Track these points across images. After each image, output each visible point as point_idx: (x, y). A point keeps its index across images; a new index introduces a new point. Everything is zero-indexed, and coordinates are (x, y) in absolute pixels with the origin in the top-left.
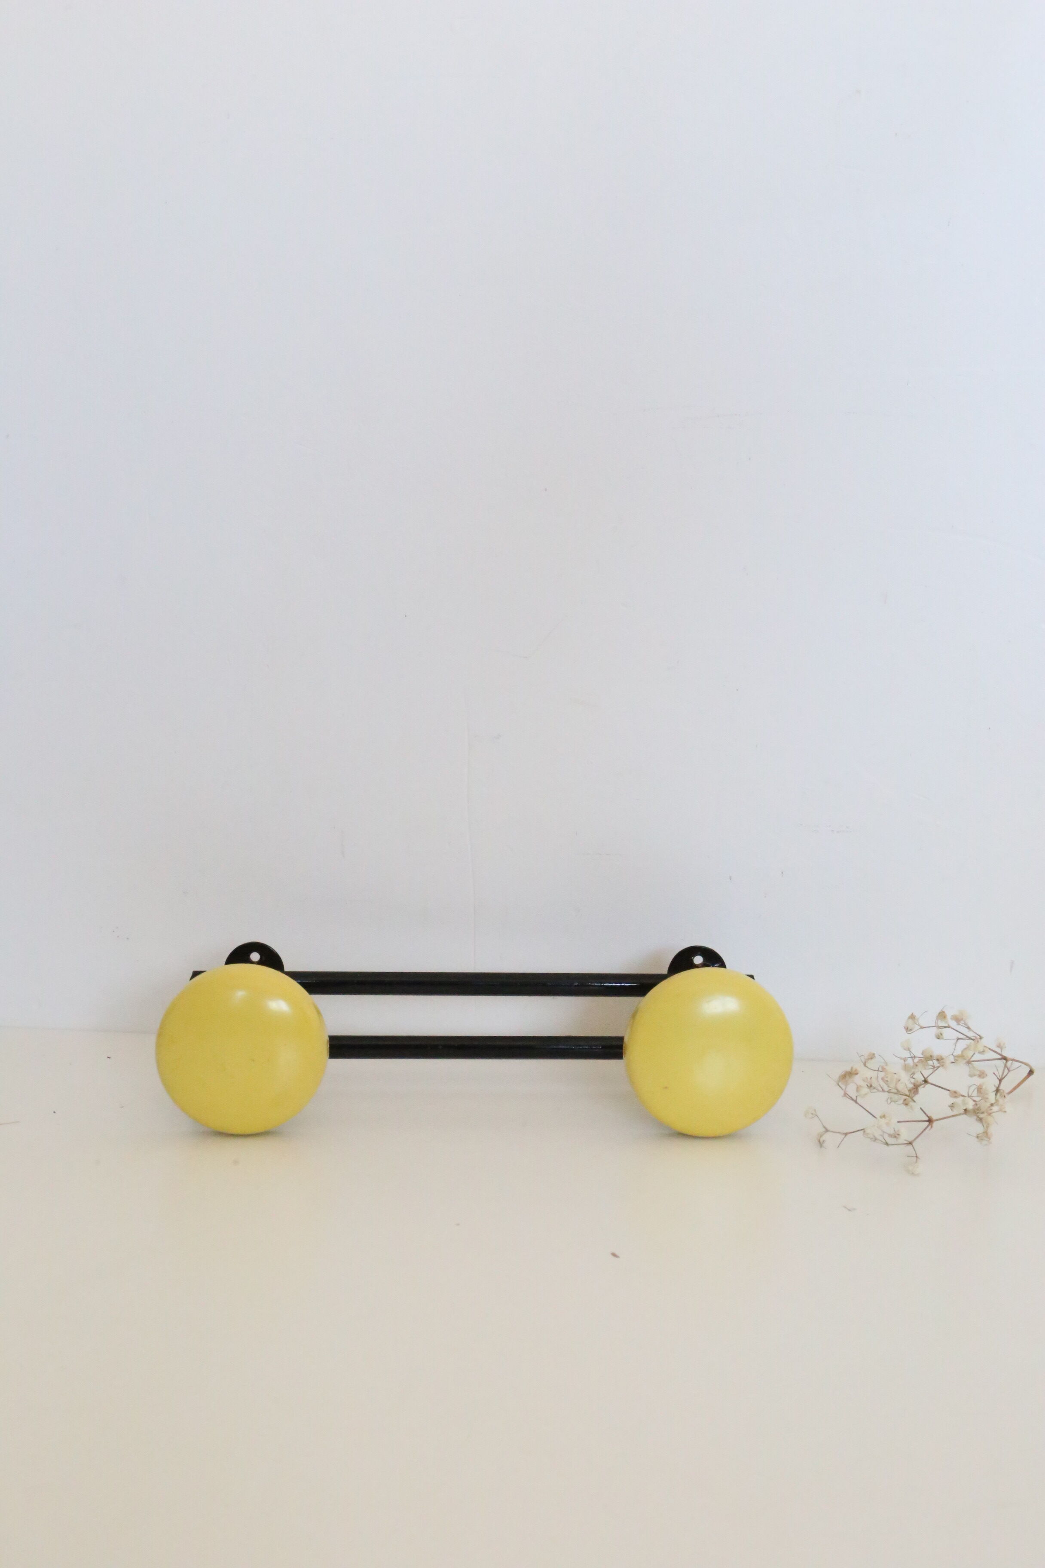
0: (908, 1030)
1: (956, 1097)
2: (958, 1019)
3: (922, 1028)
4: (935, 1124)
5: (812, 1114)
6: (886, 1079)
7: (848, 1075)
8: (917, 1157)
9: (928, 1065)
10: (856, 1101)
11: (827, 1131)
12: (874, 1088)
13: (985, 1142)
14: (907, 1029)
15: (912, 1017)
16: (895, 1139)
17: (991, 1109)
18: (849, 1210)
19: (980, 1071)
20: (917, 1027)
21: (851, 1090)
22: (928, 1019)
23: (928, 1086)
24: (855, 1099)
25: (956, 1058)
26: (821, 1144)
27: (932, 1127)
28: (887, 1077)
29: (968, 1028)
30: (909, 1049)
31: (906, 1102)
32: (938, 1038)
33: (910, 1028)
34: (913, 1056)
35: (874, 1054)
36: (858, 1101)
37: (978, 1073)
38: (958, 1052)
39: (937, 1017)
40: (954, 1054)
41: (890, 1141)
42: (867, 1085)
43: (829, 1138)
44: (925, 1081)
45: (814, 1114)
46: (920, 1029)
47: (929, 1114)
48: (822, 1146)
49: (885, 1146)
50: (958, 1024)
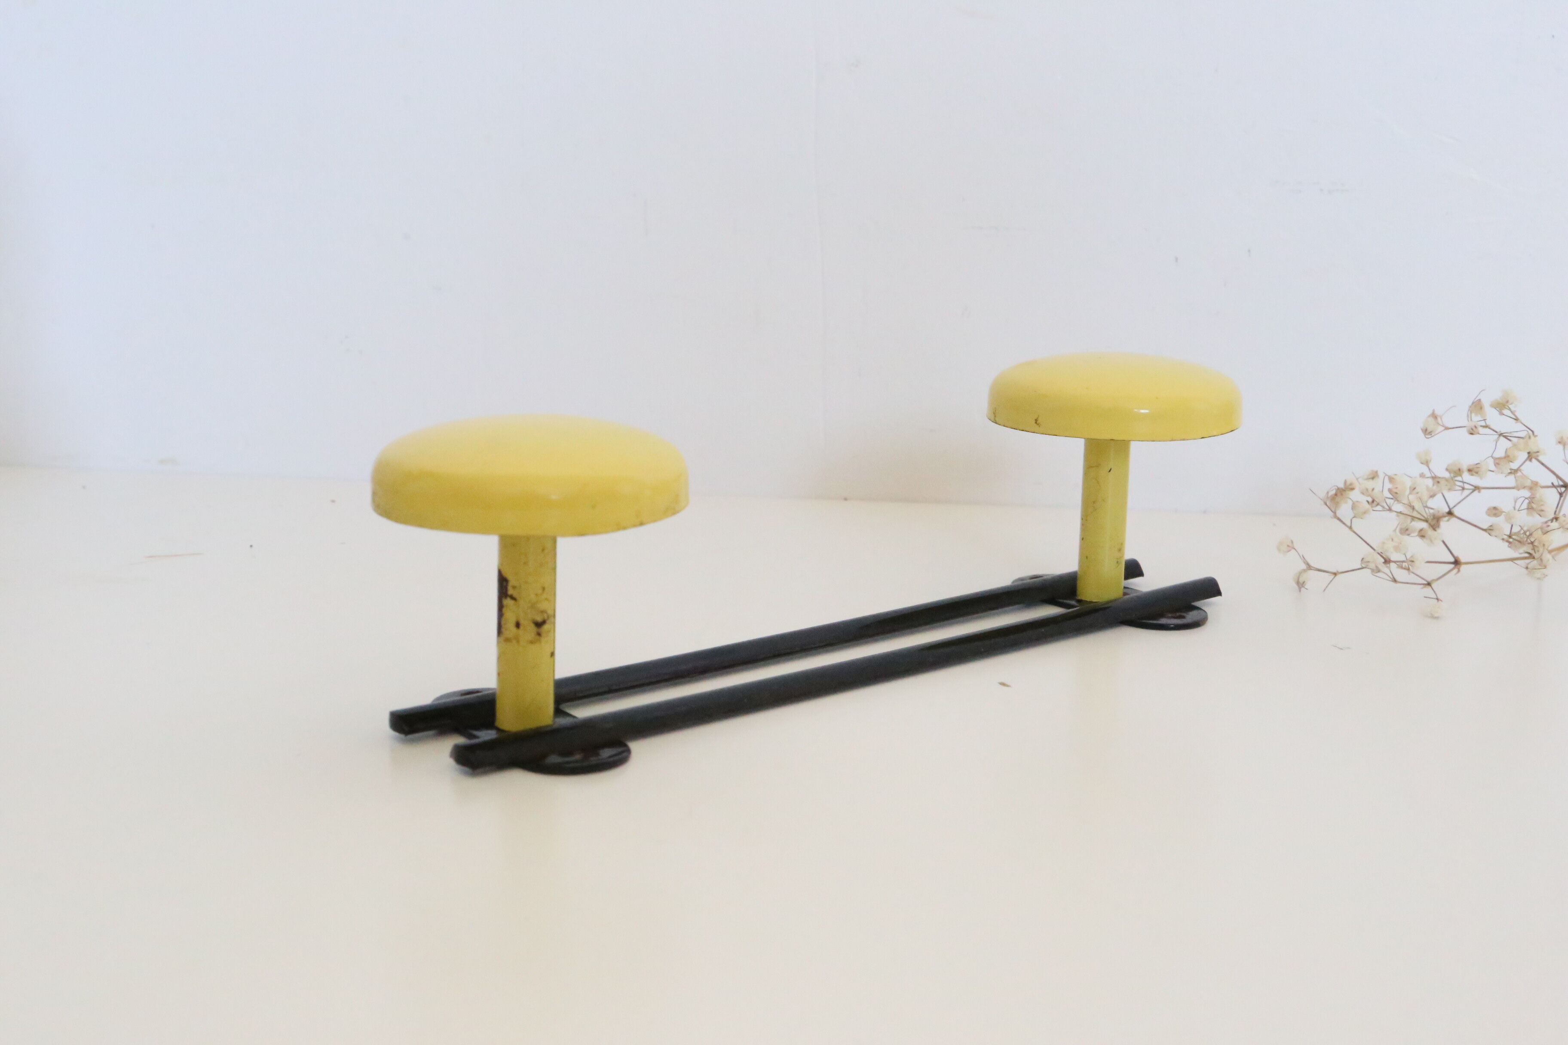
0: (1427, 432)
1: (1496, 515)
2: (1501, 406)
3: (1447, 428)
4: (1463, 568)
5: (1288, 546)
6: (1395, 490)
7: (1340, 494)
8: (1437, 599)
9: (1455, 485)
10: (1350, 528)
11: (1309, 567)
12: (1378, 504)
13: (1538, 574)
14: (1426, 430)
15: (1434, 416)
16: (1406, 572)
17: (1548, 526)
18: (1341, 649)
19: (1532, 482)
20: (1441, 428)
21: (1345, 511)
22: (1459, 416)
23: (1454, 520)
24: (1349, 524)
25: (1497, 461)
26: (1300, 585)
27: (1459, 571)
28: (1397, 488)
29: (1517, 419)
30: (1427, 463)
31: (1422, 533)
33: (1429, 430)
34: (1433, 475)
35: (1377, 472)
36: (1354, 527)
37: (1528, 483)
38: (1500, 453)
39: (1470, 407)
40: (1494, 455)
41: (1400, 574)
42: (1368, 502)
43: (1314, 580)
44: (1450, 513)
45: (1291, 547)
46: (1446, 431)
47: (1456, 554)
48: (1303, 589)
49: (1393, 584)
50: (1502, 414)
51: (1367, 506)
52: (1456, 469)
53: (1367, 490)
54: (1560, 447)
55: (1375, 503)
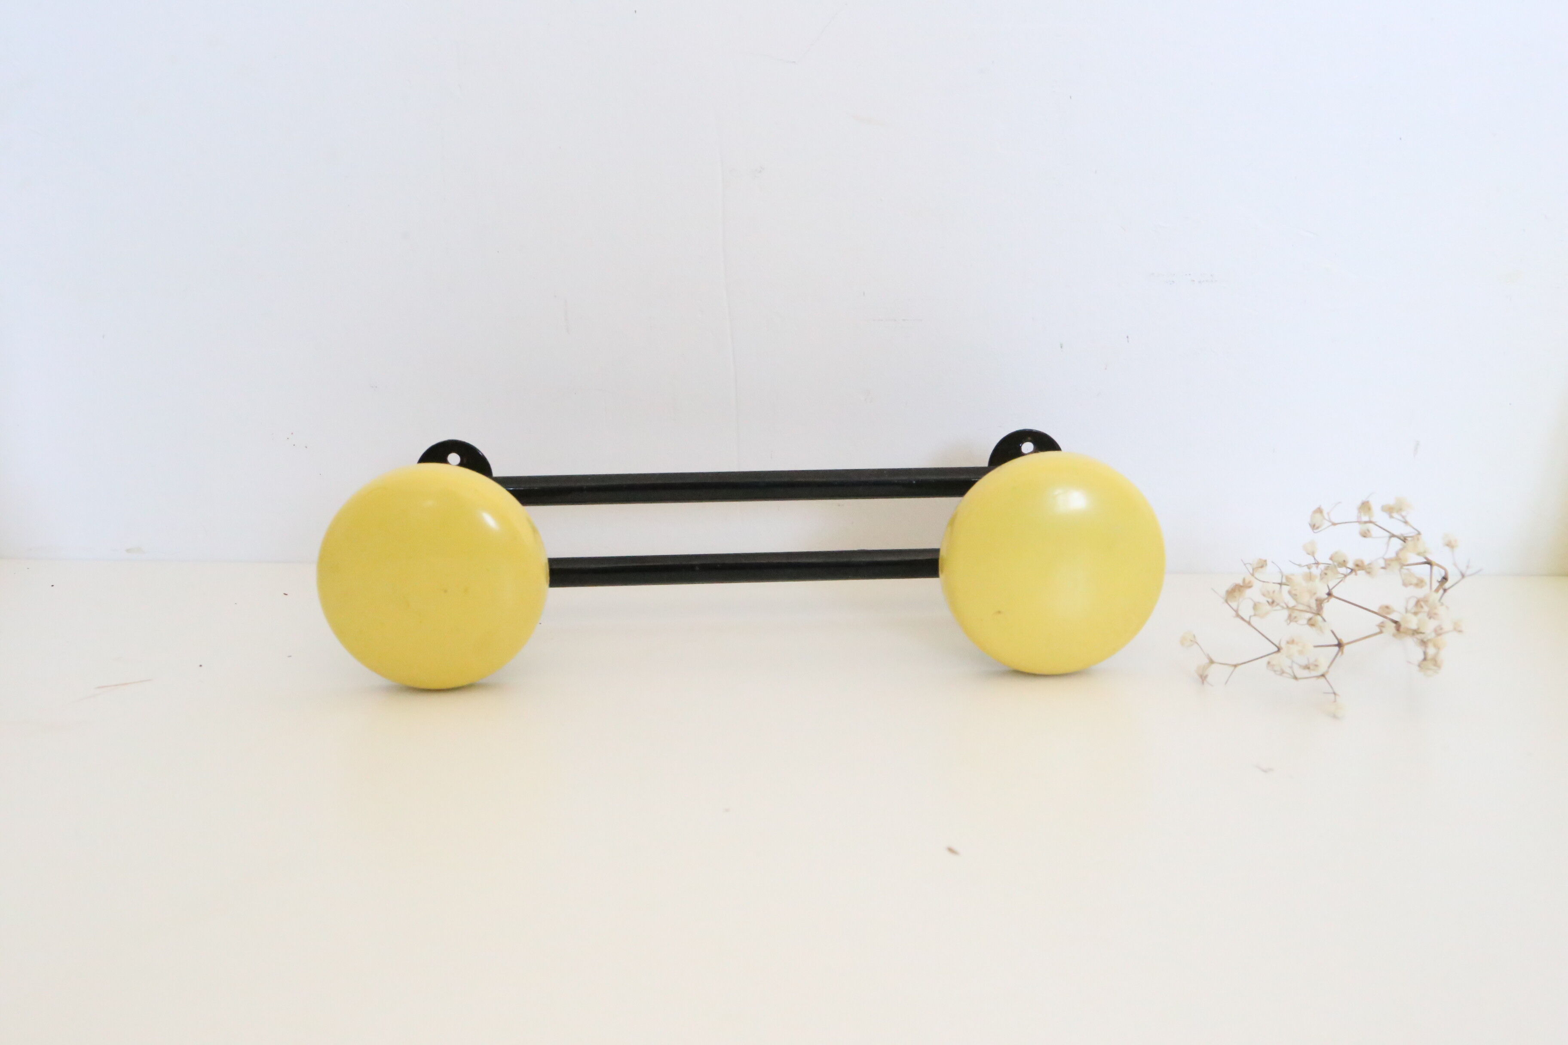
0: (1316, 527)
2: (1389, 510)
3: (1334, 524)
4: (1346, 649)
5: (1191, 641)
6: (1294, 592)
7: (1235, 591)
8: (1334, 693)
9: (1337, 573)
10: (1249, 623)
11: (1212, 662)
12: (1278, 604)
13: (1429, 672)
14: (1314, 525)
15: (1319, 511)
16: (1305, 670)
18: (1265, 771)
20: (1327, 524)
21: (1243, 607)
22: (1344, 512)
23: (1333, 600)
24: (1247, 620)
25: (1388, 562)
26: (1203, 678)
27: (1342, 653)
29: (1406, 522)
30: (1312, 554)
31: (1312, 622)
32: (1365, 537)
33: (1317, 526)
34: (1317, 561)
35: (1265, 561)
36: (1252, 623)
37: (1415, 581)
38: (1391, 554)
39: (1358, 509)
40: (1387, 557)
41: (1302, 673)
42: (1268, 602)
43: (1214, 672)
44: (1329, 594)
45: (1194, 641)
46: (1333, 526)
47: (1339, 637)
48: (1205, 682)
49: (1294, 681)
50: (1391, 517)
51: (1268, 607)
52: (1341, 560)
53: (1268, 592)
54: (1447, 549)
55: (1275, 604)
